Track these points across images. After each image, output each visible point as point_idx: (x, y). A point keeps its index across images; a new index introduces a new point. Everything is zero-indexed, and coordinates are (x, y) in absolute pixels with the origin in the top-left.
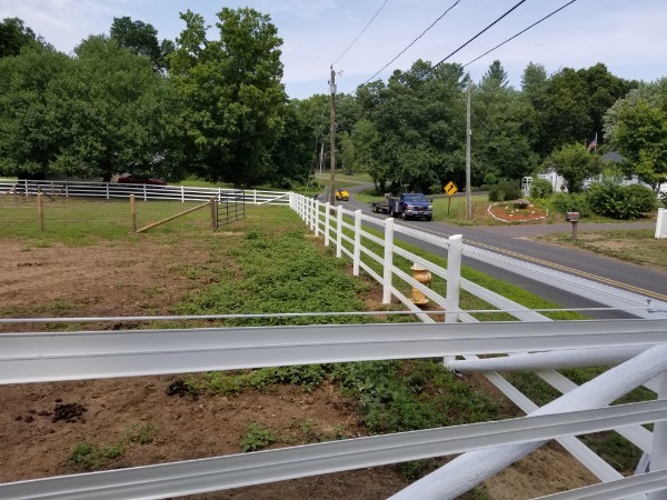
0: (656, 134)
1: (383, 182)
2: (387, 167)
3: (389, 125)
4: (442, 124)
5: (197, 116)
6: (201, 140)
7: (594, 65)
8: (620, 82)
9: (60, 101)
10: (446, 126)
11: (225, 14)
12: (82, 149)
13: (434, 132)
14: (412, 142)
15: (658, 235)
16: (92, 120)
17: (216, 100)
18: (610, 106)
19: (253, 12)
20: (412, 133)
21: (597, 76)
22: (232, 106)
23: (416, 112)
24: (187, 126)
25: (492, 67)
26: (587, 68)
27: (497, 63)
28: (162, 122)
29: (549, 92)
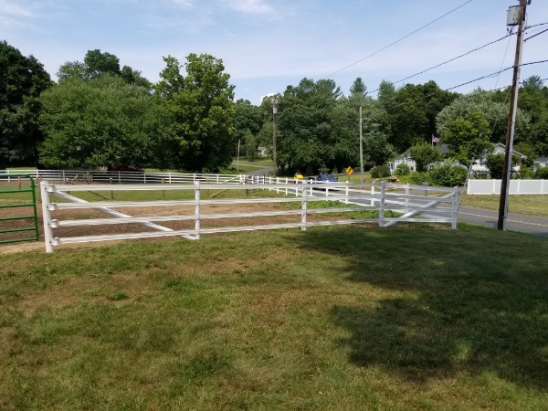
0: (468, 136)
1: (283, 166)
2: (287, 155)
3: (286, 126)
4: (325, 125)
5: (180, 126)
6: (184, 142)
7: (427, 82)
8: (446, 94)
9: (96, 119)
10: (328, 126)
11: (192, 57)
12: (110, 150)
13: (319, 130)
14: (305, 138)
15: (468, 193)
16: (117, 131)
17: (194, 115)
18: (440, 110)
19: (211, 57)
20: (304, 131)
21: (430, 89)
22: (204, 120)
23: (307, 117)
24: (174, 133)
25: (355, 83)
26: (423, 84)
27: (359, 80)
28: (160, 131)
29: (397, 100)
